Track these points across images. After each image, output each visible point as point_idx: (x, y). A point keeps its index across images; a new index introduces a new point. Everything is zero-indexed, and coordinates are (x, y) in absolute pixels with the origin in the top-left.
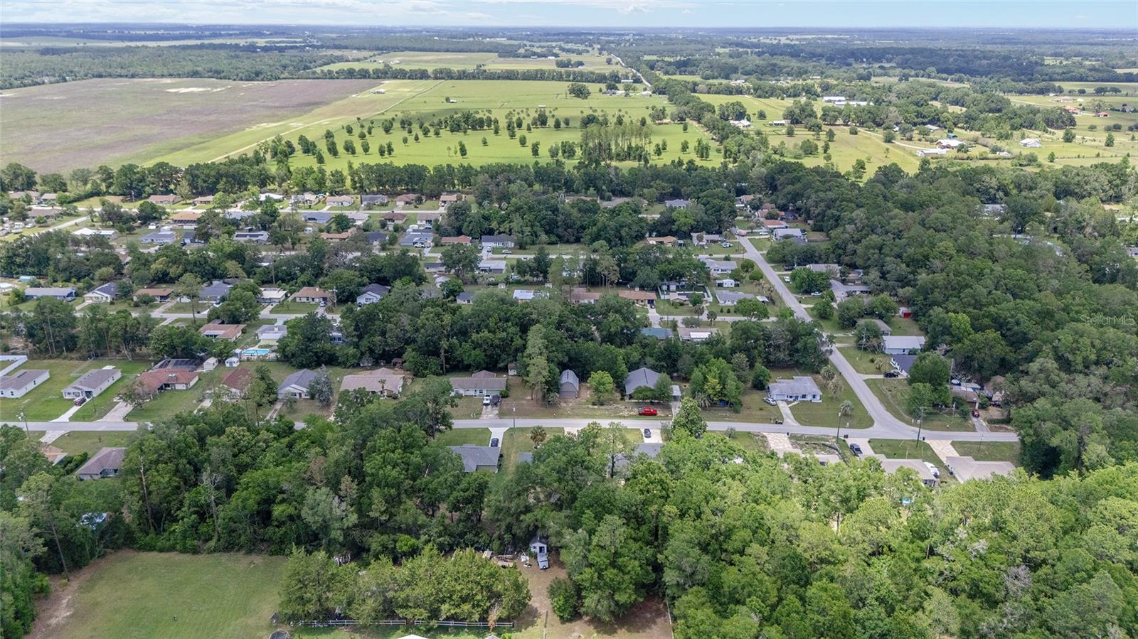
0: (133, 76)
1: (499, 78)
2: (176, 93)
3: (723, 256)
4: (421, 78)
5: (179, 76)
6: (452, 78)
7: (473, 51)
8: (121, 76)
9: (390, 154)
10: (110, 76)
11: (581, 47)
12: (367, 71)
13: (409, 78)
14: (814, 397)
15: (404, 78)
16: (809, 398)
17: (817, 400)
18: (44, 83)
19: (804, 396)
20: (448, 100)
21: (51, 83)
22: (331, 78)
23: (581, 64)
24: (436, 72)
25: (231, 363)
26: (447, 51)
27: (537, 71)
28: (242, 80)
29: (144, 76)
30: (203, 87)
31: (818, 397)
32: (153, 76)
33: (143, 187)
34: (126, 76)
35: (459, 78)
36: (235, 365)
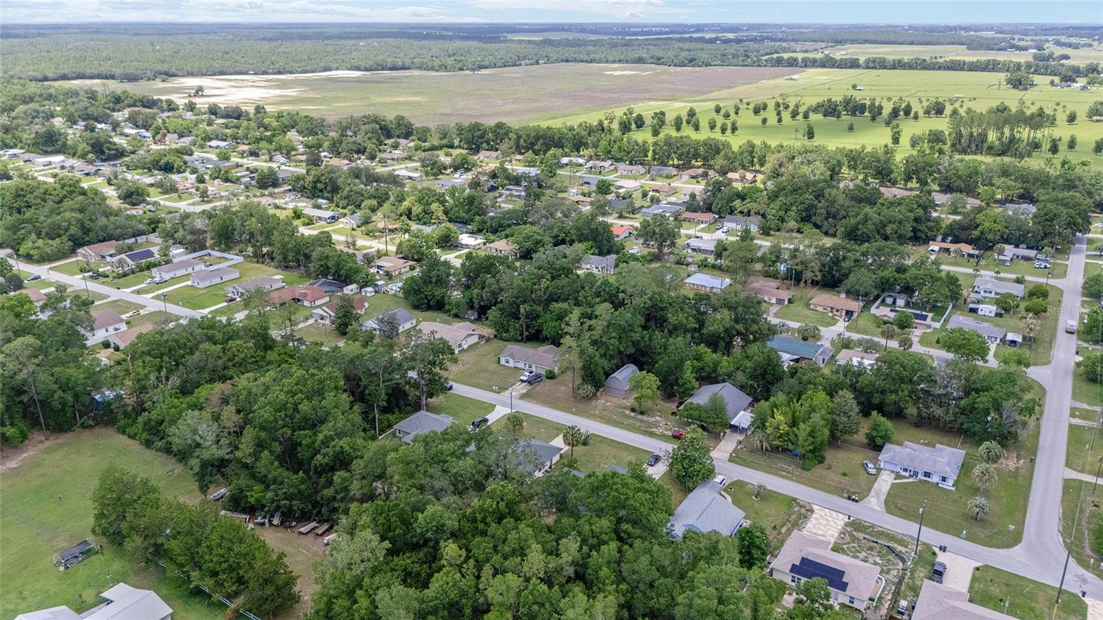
0: (591, 62)
1: (939, 68)
2: (610, 75)
3: (1014, 276)
4: (851, 67)
5: (627, 62)
6: (885, 68)
7: (942, 44)
8: (582, 61)
9: (733, 132)
10: (575, 60)
11: (1085, 40)
12: (795, 60)
13: (838, 67)
14: (944, 479)
15: (833, 66)
16: (935, 479)
17: (948, 486)
18: (520, 65)
19: (927, 474)
20: (854, 87)
21: (527, 65)
22: (759, 66)
23: (1067, 57)
24: (868, 61)
25: (366, 292)
26: (912, 43)
27: (989, 61)
28: (676, 66)
29: (600, 62)
30: (636, 70)
31: (950, 482)
32: (607, 62)
33: (482, 143)
34: (586, 61)
35: (894, 67)
36: (368, 295)
